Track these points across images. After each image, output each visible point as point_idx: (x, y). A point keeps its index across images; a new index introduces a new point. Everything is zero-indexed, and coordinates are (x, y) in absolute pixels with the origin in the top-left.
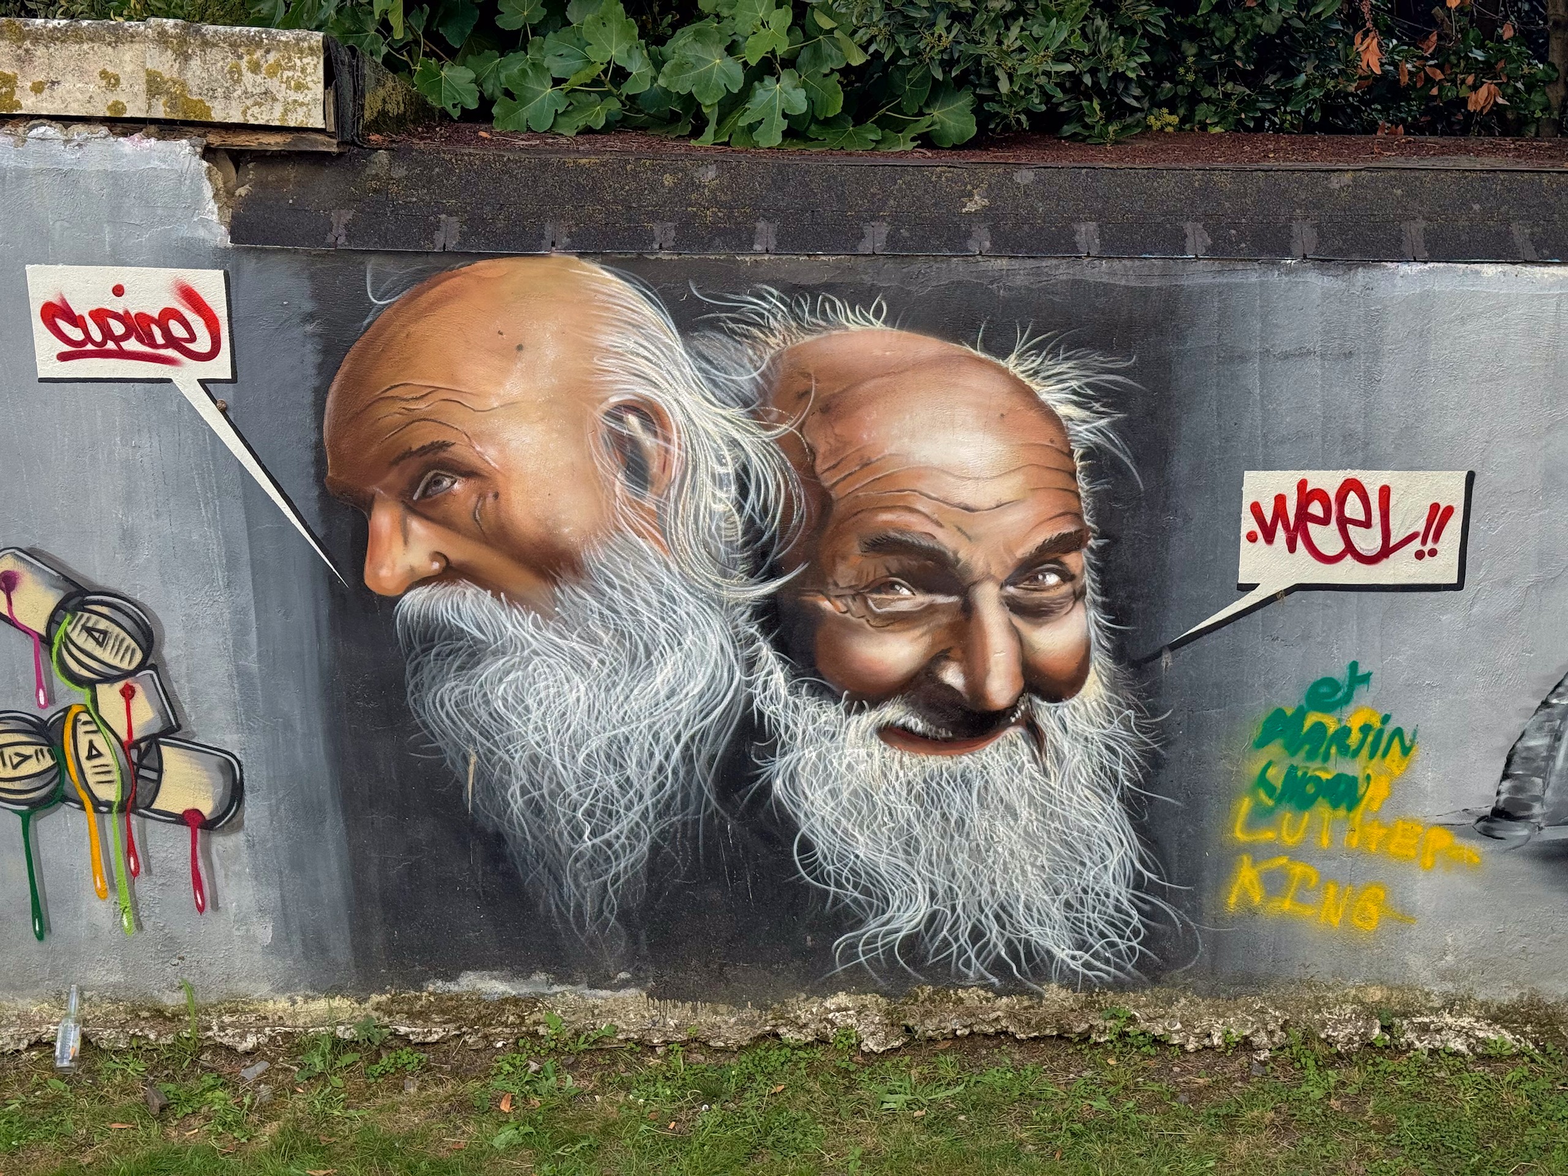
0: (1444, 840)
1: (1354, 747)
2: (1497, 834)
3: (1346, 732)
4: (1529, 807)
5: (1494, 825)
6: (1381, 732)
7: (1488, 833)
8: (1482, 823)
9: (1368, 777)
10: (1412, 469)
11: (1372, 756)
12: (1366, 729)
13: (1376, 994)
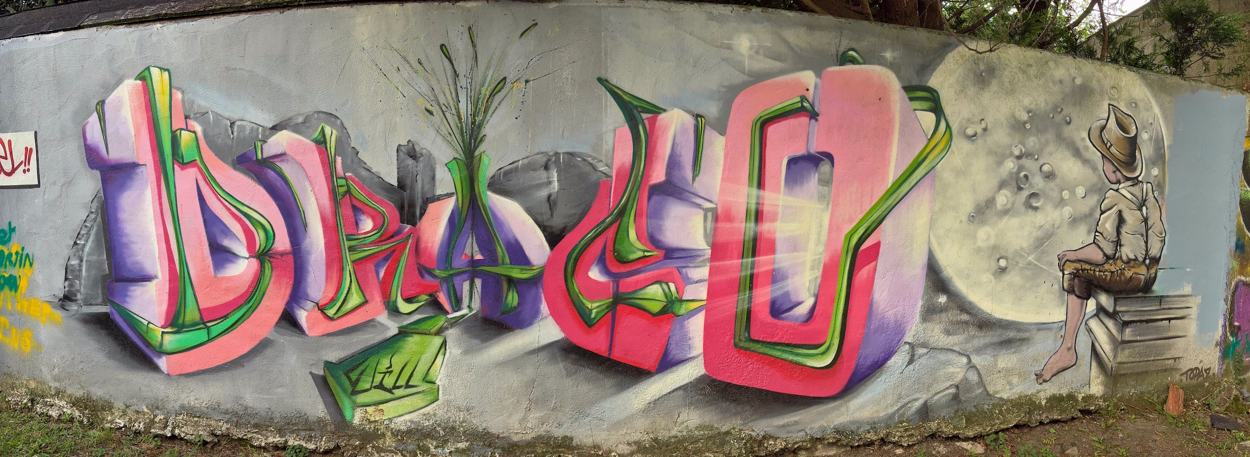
0: (48, 308)
1: (14, 262)
2: (67, 308)
3: (10, 255)
4: (76, 295)
5: (64, 303)
6: (22, 255)
7: (63, 307)
8: (60, 302)
9: (20, 276)
10: (16, 132)
11: (20, 267)
12: (17, 253)
13: (33, 385)
